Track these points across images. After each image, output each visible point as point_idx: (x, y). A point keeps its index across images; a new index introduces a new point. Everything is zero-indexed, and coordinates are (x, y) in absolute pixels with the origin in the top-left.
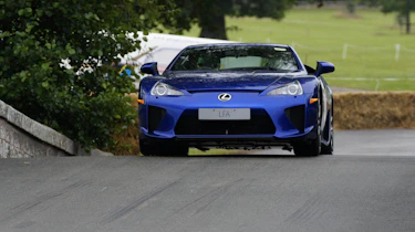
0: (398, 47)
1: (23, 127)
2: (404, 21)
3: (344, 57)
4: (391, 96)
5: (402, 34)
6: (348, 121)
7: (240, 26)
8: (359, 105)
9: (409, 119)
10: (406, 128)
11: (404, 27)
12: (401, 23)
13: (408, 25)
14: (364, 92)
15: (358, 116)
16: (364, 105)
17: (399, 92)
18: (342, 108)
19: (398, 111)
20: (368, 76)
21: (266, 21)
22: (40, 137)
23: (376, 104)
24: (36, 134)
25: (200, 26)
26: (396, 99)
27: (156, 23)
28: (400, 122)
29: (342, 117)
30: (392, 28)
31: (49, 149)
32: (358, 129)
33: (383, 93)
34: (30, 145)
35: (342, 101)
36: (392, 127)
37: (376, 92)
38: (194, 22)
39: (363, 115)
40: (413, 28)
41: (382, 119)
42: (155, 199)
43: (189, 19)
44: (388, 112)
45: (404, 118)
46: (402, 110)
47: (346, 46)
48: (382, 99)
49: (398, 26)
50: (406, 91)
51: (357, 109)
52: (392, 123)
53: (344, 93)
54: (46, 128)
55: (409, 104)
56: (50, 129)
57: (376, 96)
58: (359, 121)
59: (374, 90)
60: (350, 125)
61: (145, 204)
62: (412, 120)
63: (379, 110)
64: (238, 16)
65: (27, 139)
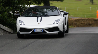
0: (90, 8)
1: (1, 27)
2: (92, 1)
3: (78, 10)
4: (89, 19)
5: (91, 5)
6: (79, 25)
7: (53, 3)
8: (81, 21)
9: (93, 24)
10: (92, 26)
11: (92, 3)
12: (91, 2)
13: (93, 2)
14: (82, 18)
15: (81, 24)
16: (82, 21)
17: (91, 18)
18: (77, 22)
19: (90, 22)
20: (83, 14)
21: (59, 2)
22: (5, 30)
23: (85, 21)
24: (4, 29)
25: (43, 3)
26: (90, 20)
27: (33, 3)
28: (91, 25)
29: (77, 24)
30: (89, 3)
31: (8, 32)
32: (81, 27)
33: (87, 18)
34: (3, 32)
35: (77, 20)
36: (89, 26)
37: (85, 18)
38: (42, 3)
39: (82, 24)
40: (94, 3)
41: (87, 24)
42: (33, 44)
43: (41, 2)
44: (88, 23)
45: (92, 24)
46: (91, 22)
47: (78, 8)
48: (87, 20)
49: (90, 3)
50: (92, 18)
51: (81, 22)
52: (89, 25)
53: (77, 19)
54: (7, 28)
55: (93, 21)
56: (8, 28)
57: (85, 19)
58: (81, 25)
59: (84, 18)
60: (79, 26)
61: (30, 45)
62: (94, 24)
63: (86, 22)
64: (52, 1)
65: (2, 30)
